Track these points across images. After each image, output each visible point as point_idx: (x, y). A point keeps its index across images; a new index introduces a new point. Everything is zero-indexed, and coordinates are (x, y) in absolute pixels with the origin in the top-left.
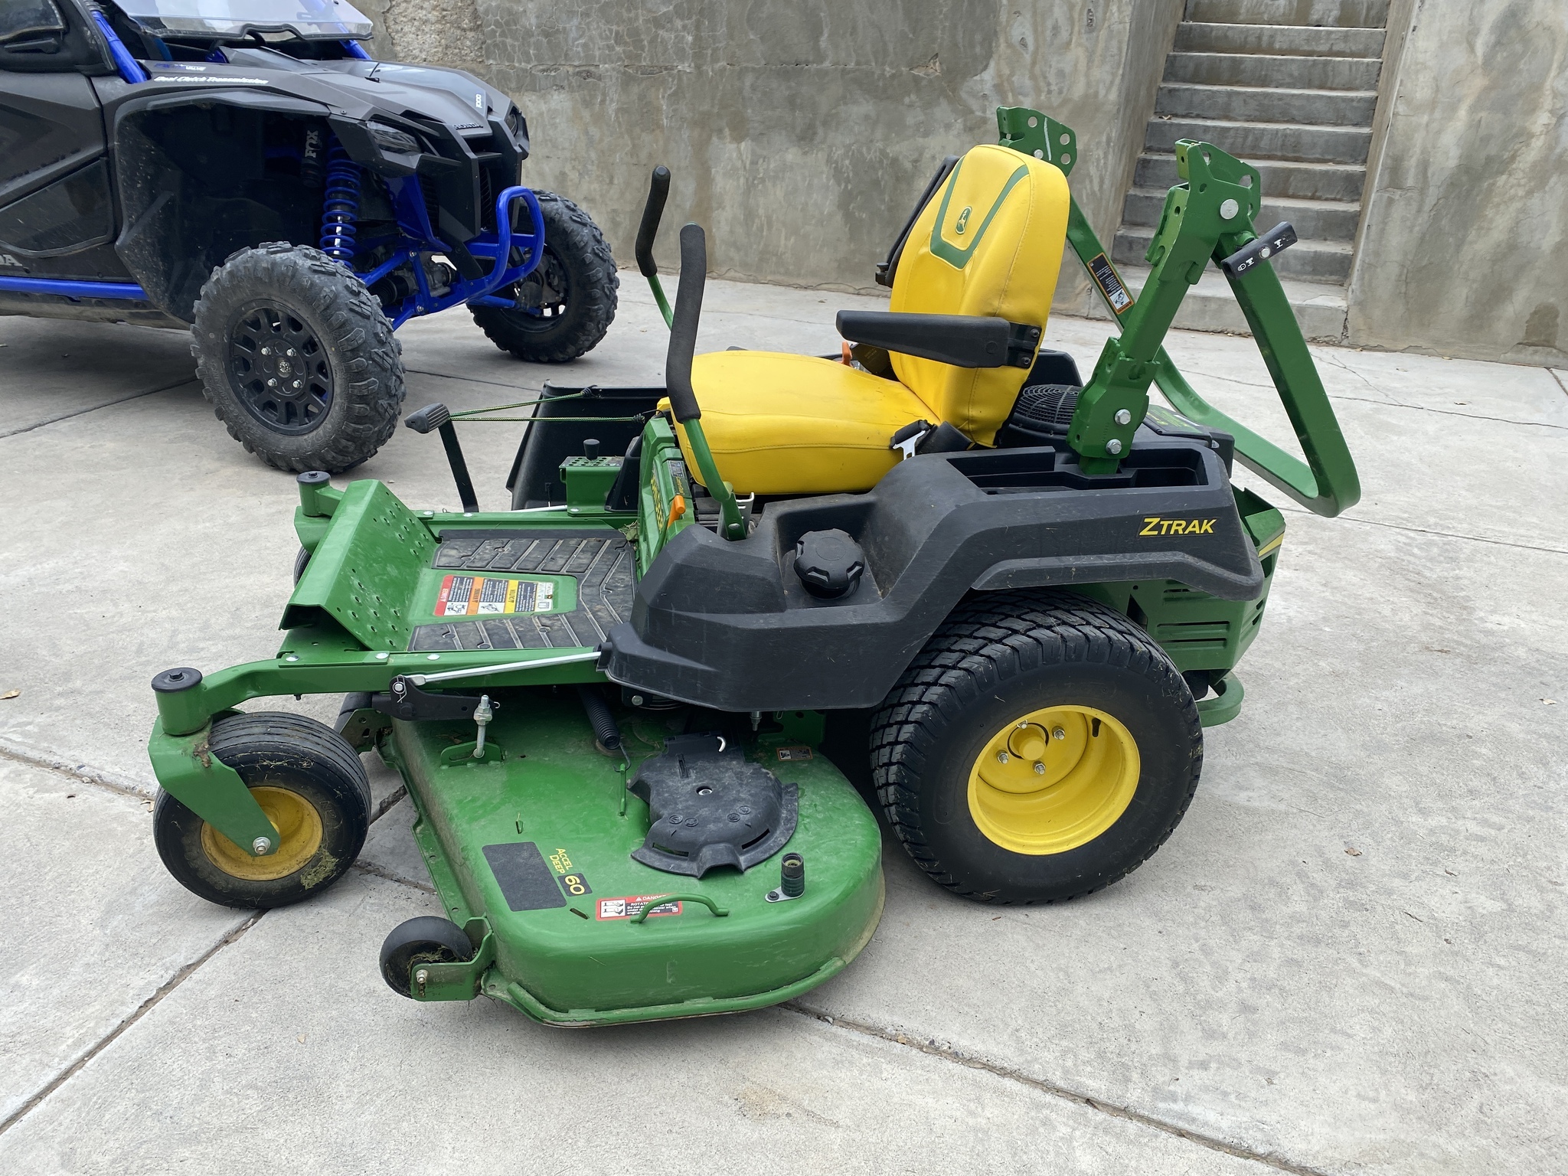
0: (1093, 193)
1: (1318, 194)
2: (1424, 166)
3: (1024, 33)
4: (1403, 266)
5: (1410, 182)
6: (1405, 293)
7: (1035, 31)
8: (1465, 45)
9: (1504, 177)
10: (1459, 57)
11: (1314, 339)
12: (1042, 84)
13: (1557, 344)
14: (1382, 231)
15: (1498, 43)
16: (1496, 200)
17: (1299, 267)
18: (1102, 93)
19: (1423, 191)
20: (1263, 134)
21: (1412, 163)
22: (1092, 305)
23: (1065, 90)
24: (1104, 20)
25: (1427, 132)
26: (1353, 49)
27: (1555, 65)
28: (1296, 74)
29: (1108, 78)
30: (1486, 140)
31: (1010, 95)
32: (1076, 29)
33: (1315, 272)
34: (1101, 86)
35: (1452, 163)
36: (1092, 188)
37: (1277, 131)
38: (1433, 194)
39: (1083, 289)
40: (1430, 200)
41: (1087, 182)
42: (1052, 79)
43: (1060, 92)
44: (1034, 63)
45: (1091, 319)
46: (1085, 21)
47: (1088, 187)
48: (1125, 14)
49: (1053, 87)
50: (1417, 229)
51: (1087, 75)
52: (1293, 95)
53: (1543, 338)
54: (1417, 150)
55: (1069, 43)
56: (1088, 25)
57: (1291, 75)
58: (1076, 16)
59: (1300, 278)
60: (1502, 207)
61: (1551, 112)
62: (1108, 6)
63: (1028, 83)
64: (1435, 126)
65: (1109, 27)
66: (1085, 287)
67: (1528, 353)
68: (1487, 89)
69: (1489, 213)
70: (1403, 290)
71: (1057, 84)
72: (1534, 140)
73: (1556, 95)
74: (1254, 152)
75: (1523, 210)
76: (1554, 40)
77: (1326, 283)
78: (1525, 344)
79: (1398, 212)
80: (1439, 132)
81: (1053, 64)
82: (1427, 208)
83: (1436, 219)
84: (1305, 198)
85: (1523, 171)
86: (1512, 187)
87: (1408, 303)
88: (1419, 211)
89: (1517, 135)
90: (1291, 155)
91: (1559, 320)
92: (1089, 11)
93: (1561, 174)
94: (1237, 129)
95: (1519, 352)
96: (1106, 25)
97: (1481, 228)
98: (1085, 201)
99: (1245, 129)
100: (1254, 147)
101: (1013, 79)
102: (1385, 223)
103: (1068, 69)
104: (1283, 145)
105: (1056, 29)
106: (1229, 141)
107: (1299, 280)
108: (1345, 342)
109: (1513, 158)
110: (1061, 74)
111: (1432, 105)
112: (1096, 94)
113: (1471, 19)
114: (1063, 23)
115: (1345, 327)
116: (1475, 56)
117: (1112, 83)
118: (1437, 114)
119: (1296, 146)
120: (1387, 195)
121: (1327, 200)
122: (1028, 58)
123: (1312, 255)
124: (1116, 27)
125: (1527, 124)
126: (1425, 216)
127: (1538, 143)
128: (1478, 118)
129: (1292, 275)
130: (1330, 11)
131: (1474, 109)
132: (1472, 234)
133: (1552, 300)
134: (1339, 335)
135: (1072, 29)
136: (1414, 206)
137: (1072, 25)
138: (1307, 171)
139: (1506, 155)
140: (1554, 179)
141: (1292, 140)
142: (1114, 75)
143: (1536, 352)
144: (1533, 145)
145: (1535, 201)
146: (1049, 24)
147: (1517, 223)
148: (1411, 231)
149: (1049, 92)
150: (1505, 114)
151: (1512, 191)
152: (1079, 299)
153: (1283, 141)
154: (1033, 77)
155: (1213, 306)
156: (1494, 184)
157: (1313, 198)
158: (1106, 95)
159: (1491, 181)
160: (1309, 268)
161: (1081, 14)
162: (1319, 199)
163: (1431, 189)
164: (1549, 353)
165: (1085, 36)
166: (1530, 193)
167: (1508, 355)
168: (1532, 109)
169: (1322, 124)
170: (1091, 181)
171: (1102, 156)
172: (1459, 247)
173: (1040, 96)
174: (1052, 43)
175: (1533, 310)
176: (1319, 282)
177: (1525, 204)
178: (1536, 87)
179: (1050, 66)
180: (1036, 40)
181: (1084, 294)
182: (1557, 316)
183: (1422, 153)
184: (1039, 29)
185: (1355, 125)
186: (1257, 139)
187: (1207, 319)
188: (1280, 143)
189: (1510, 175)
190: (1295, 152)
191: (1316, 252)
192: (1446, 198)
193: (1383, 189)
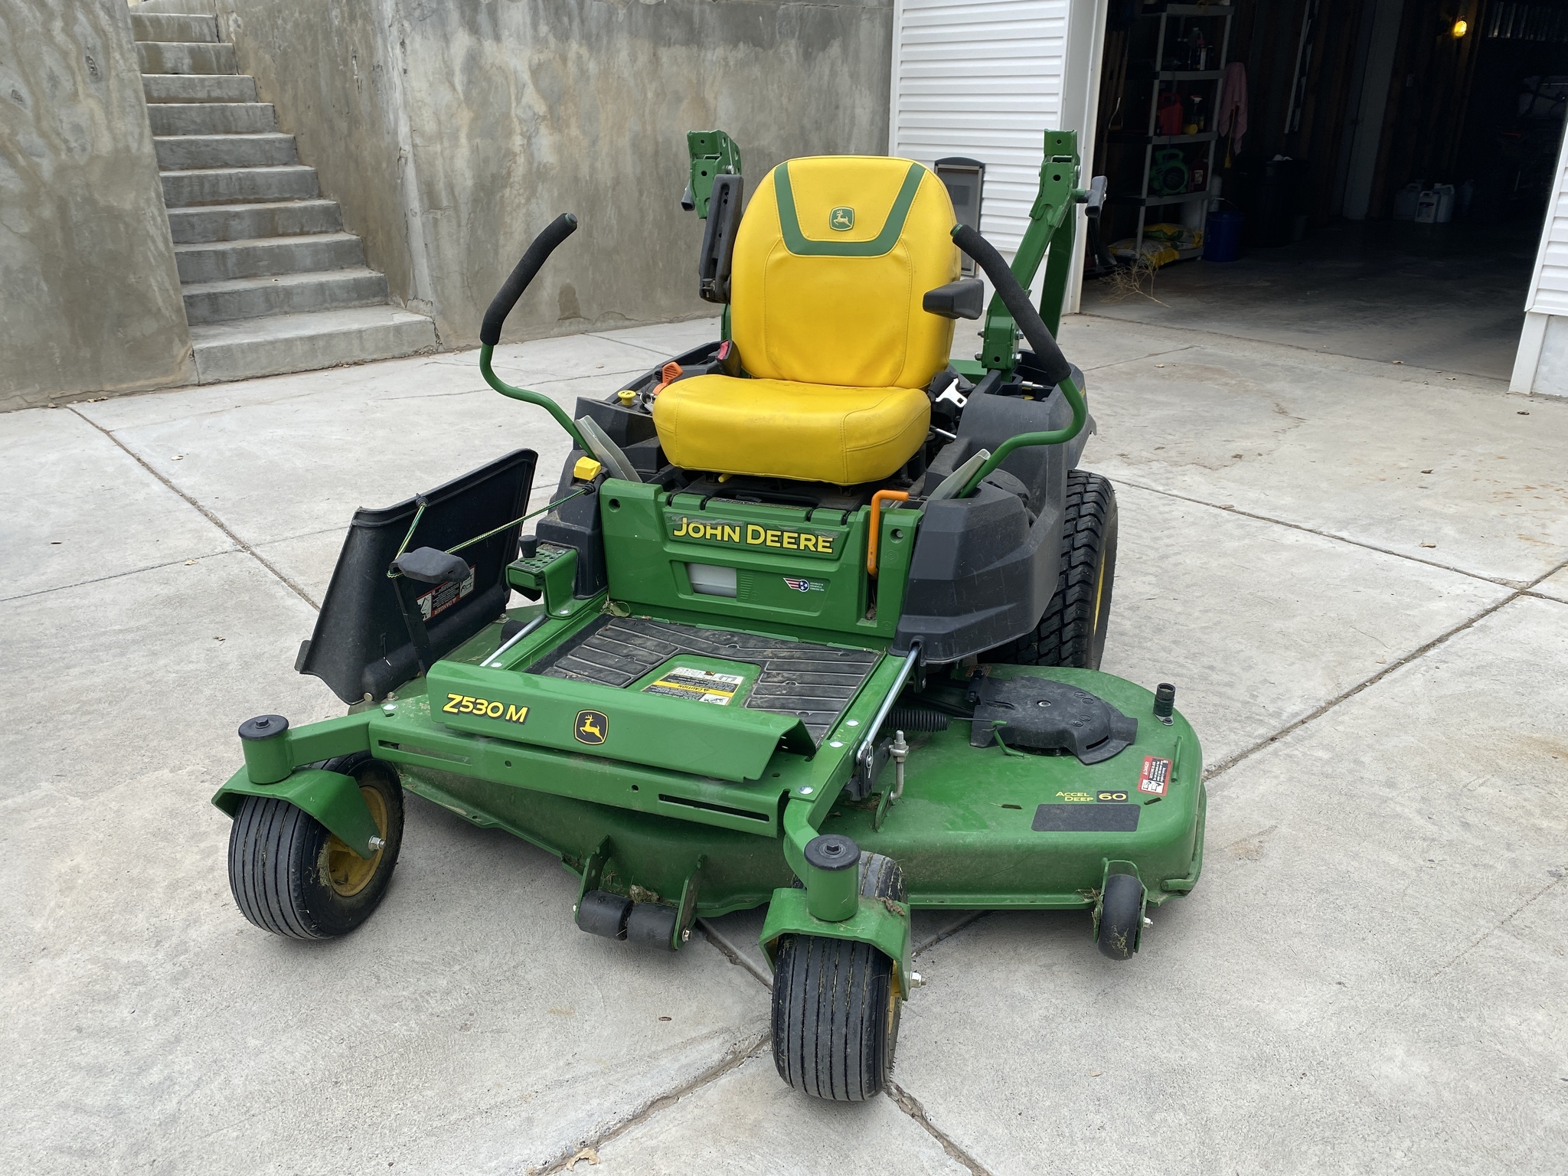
0: (161, 254)
1: (306, 229)
2: (451, 187)
3: (13, 85)
4: (462, 274)
5: (445, 203)
6: (472, 296)
7: (28, 82)
8: (447, 84)
9: (508, 190)
10: (445, 96)
11: (416, 352)
12: (57, 141)
13: (582, 314)
14: (438, 247)
15: (470, 82)
16: (509, 209)
17: (345, 295)
18: (134, 146)
19: (456, 208)
20: (217, 179)
21: (441, 186)
22: (200, 371)
23: (89, 147)
24: (109, 68)
25: (444, 158)
26: (230, 94)
27: (513, 97)
28: (198, 120)
29: (137, 131)
30: (486, 160)
31: (20, 157)
32: (79, 79)
33: (360, 297)
34: (130, 139)
35: (470, 183)
36: (157, 248)
37: (230, 175)
38: (465, 211)
39: (185, 356)
40: (464, 216)
41: (150, 244)
42: (68, 135)
43: (84, 149)
44: (38, 119)
45: (204, 385)
46: (87, 71)
47: (152, 248)
48: (130, 61)
49: (73, 144)
50: (462, 241)
51: (110, 128)
52: (217, 141)
53: (571, 311)
54: (442, 174)
55: (76, 94)
56: (92, 74)
57: (194, 122)
58: (73, 63)
59: (350, 305)
60: (514, 214)
61: (522, 134)
62: (109, 53)
63: (39, 142)
64: (447, 153)
65: (117, 75)
66: (186, 353)
67: (567, 326)
68: (474, 120)
69: (508, 219)
70: (469, 294)
71: (76, 141)
72: (518, 158)
73: (521, 121)
74: (216, 198)
75: (529, 214)
76: (506, 78)
77: (373, 305)
78: (563, 319)
79: (445, 228)
80: (452, 158)
81: (64, 119)
82: (464, 222)
83: (473, 231)
84: (295, 234)
85: (519, 183)
86: (515, 197)
87: (475, 304)
88: (459, 226)
89: (505, 156)
90: (252, 197)
91: (577, 295)
92: (88, 58)
93: (543, 182)
94: (190, 177)
95: (561, 326)
96: (113, 73)
97: (505, 233)
98: (154, 263)
99: (198, 177)
100: (214, 193)
101: (18, 138)
102: (437, 240)
103: (84, 123)
104: (241, 189)
105: (53, 79)
106: (187, 190)
107: (350, 308)
108: (441, 349)
109: (509, 174)
110: (77, 129)
111: (440, 136)
112: (128, 149)
113: (445, 62)
114: (58, 70)
115: (437, 336)
116: (458, 94)
117: (141, 135)
118: (446, 144)
119: (254, 188)
120: (431, 216)
121: (315, 233)
122: (29, 113)
123: (352, 282)
124: (125, 75)
125: (510, 146)
126: (465, 229)
127: (521, 160)
128: (475, 144)
129: (342, 304)
130: (182, 59)
131: (470, 137)
132: (502, 240)
133: (568, 281)
134: (434, 344)
135: (74, 78)
136: (454, 222)
137: (73, 74)
138: (287, 210)
139: (504, 172)
140: (540, 187)
141: (248, 183)
142: (140, 126)
143: (571, 323)
144: (518, 162)
145: (533, 206)
146: (43, 74)
147: (528, 225)
148: (459, 244)
149: (70, 150)
150: (492, 139)
151: (517, 201)
152: (183, 368)
153: (240, 185)
154: (43, 134)
155: (321, 343)
156: (503, 197)
157: (302, 234)
158: (139, 149)
159: (500, 194)
160: (355, 295)
161: (78, 62)
162: (307, 234)
163: (462, 206)
164: (579, 322)
165: (93, 86)
166: (528, 200)
167: (555, 330)
168: (509, 134)
169: (255, 166)
170: (154, 242)
171: (156, 213)
172: (496, 252)
173: (60, 155)
174: (54, 96)
175: (558, 291)
176: (367, 306)
177: (528, 209)
178: (507, 116)
179: (61, 121)
180: (33, 93)
181: (187, 361)
182: (574, 293)
183: (446, 177)
184: (32, 79)
185: (285, 164)
186: (214, 186)
187: (320, 356)
188: (237, 187)
189: (511, 187)
190: (254, 193)
191: (354, 279)
192: (474, 212)
193: (425, 212)
